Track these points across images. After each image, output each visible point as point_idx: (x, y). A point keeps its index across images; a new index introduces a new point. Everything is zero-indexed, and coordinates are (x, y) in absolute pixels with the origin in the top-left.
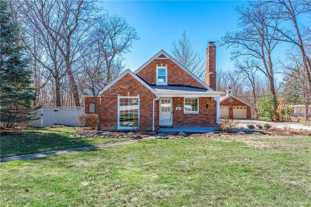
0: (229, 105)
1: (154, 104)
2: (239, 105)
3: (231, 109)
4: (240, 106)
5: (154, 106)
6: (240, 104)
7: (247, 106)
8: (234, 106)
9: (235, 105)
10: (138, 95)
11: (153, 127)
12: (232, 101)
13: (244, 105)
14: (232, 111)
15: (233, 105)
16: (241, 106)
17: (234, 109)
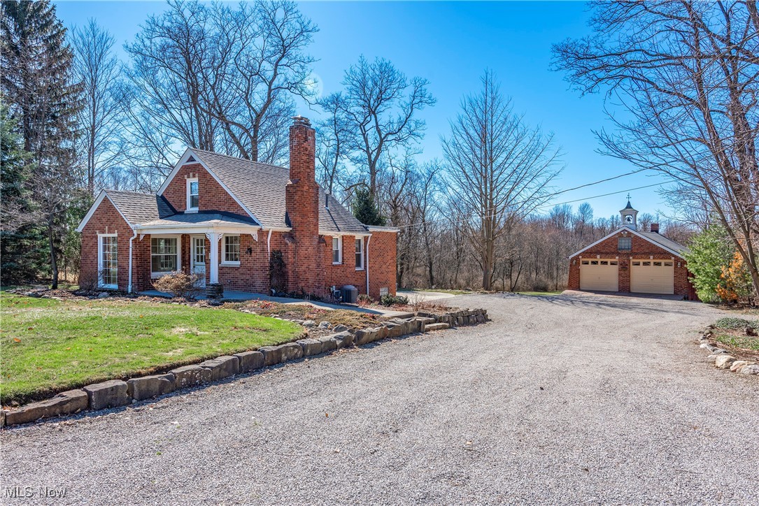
0: (618, 254)
1: (131, 246)
2: (647, 254)
3: (624, 268)
4: (652, 257)
5: (131, 249)
6: (649, 254)
7: (673, 258)
8: (631, 258)
9: (636, 254)
10: (116, 231)
11: (130, 287)
12: (626, 244)
13: (665, 254)
14: (626, 272)
15: (628, 255)
16: (654, 259)
17: (633, 268)
